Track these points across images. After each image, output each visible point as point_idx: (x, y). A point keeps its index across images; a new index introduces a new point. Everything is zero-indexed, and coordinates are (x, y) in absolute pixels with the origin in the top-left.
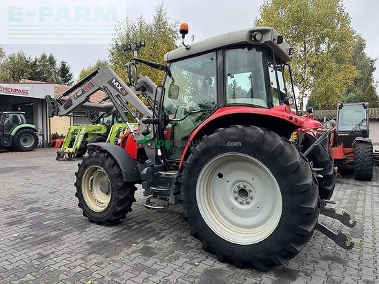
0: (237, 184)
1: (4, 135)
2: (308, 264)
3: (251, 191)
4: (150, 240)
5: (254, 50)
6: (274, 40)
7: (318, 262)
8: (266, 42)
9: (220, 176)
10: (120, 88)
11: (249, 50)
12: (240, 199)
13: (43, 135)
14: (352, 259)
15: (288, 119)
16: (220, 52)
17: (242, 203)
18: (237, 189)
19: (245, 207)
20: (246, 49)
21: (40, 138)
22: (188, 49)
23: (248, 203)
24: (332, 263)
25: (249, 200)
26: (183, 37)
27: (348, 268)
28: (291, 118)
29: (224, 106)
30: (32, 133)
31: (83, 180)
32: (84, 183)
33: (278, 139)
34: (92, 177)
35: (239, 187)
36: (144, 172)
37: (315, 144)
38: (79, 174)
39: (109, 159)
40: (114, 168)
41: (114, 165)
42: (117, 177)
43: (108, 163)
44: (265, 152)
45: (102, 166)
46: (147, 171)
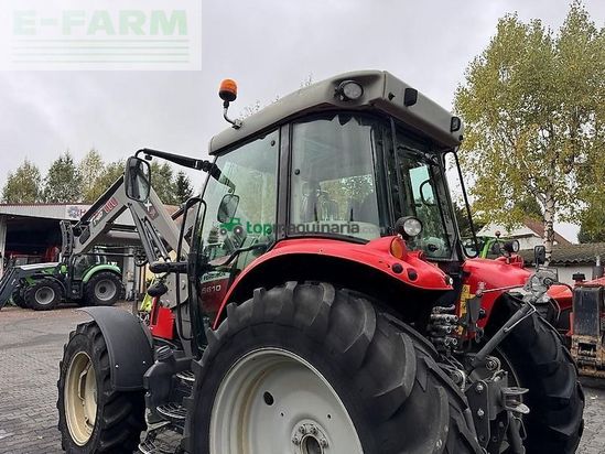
0: (300, 424)
1: (73, 280)
3: (326, 446)
5: (353, 123)
6: (391, 96)
8: (373, 102)
9: (269, 400)
10: (148, 205)
11: (342, 123)
13: (134, 282)
15: (390, 272)
16: (285, 129)
18: (300, 437)
20: (336, 119)
21: (129, 287)
22: (237, 128)
26: (226, 106)
28: (398, 269)
29: (287, 238)
30: (114, 279)
31: (68, 377)
32: (70, 384)
33: (363, 321)
34: (84, 373)
35: (303, 432)
36: (148, 374)
37: (506, 328)
38: (64, 366)
39: (100, 341)
40: (104, 361)
41: (104, 352)
42: (105, 378)
43: (96, 348)
44: (332, 353)
45: (90, 353)
46: (154, 371)
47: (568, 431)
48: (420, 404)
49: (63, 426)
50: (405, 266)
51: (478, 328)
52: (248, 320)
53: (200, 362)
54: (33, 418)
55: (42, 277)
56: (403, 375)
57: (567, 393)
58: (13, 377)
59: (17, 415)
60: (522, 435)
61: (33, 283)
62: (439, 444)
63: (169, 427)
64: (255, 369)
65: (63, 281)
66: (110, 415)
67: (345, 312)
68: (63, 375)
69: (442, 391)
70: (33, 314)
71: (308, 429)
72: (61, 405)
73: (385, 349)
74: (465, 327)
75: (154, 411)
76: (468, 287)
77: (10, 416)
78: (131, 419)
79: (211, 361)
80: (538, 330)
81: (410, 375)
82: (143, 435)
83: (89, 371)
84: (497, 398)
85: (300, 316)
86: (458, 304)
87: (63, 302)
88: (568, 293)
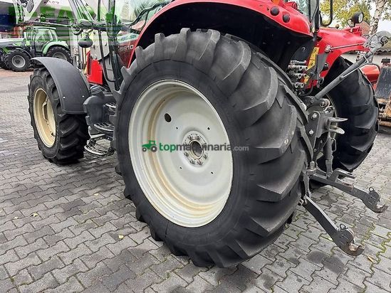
0: (189, 134)
1: (36, 52)
2: (282, 265)
4: (90, 192)
7: (299, 263)
9: (168, 118)
12: (193, 156)
13: (79, 56)
14: (358, 266)
17: (193, 163)
18: (188, 142)
19: (196, 169)
23: (200, 164)
24: (322, 269)
25: (202, 160)
27: (343, 283)
28: (275, 13)
31: (34, 106)
32: (36, 110)
33: (241, 56)
34: (45, 104)
35: (191, 138)
36: (86, 103)
37: (342, 76)
38: (30, 98)
39: (50, 81)
40: (55, 94)
41: (54, 88)
42: (58, 105)
43: (48, 85)
44: (214, 80)
45: (45, 88)
46: (89, 101)
47: (362, 149)
48: (276, 115)
49: (37, 136)
50: (281, 10)
51: (320, 77)
52: (151, 59)
53: (119, 92)
54: (20, 132)
55: (14, 48)
56: (267, 95)
57: (369, 126)
58: (4, 109)
59: (9, 130)
60: (333, 149)
61: (9, 52)
62: (286, 142)
63: (104, 137)
64: (158, 96)
65: (29, 52)
66: (64, 129)
67: (227, 50)
68: (31, 104)
69: (294, 109)
70: (13, 73)
71: (194, 137)
72: (33, 123)
73: (256, 77)
74: (311, 75)
75: (93, 127)
76: (318, 49)
77: (5, 131)
78: (78, 132)
79: (126, 90)
80: (360, 83)
81: (272, 95)
82: (88, 142)
83: (48, 102)
84: (325, 124)
85: (191, 54)
86: (308, 61)
87: (32, 67)
88: (376, 71)
